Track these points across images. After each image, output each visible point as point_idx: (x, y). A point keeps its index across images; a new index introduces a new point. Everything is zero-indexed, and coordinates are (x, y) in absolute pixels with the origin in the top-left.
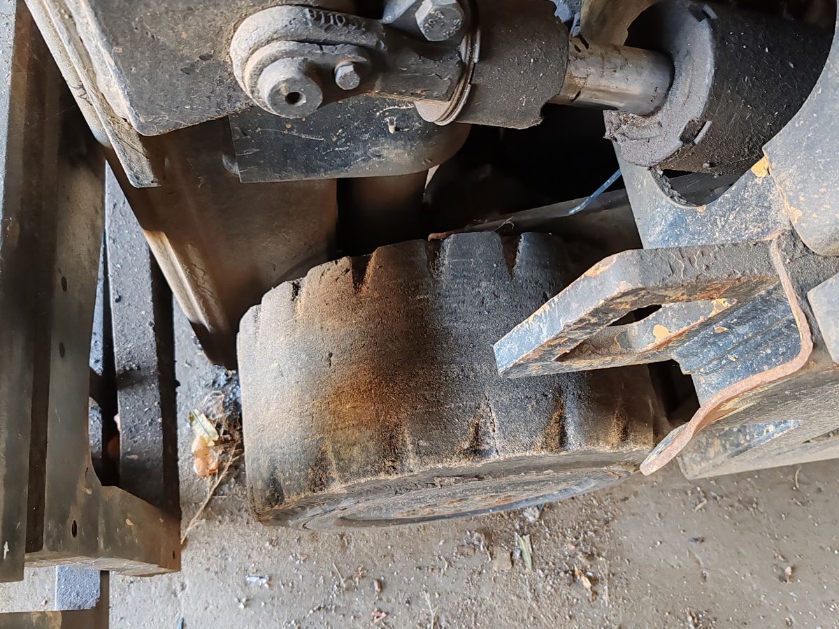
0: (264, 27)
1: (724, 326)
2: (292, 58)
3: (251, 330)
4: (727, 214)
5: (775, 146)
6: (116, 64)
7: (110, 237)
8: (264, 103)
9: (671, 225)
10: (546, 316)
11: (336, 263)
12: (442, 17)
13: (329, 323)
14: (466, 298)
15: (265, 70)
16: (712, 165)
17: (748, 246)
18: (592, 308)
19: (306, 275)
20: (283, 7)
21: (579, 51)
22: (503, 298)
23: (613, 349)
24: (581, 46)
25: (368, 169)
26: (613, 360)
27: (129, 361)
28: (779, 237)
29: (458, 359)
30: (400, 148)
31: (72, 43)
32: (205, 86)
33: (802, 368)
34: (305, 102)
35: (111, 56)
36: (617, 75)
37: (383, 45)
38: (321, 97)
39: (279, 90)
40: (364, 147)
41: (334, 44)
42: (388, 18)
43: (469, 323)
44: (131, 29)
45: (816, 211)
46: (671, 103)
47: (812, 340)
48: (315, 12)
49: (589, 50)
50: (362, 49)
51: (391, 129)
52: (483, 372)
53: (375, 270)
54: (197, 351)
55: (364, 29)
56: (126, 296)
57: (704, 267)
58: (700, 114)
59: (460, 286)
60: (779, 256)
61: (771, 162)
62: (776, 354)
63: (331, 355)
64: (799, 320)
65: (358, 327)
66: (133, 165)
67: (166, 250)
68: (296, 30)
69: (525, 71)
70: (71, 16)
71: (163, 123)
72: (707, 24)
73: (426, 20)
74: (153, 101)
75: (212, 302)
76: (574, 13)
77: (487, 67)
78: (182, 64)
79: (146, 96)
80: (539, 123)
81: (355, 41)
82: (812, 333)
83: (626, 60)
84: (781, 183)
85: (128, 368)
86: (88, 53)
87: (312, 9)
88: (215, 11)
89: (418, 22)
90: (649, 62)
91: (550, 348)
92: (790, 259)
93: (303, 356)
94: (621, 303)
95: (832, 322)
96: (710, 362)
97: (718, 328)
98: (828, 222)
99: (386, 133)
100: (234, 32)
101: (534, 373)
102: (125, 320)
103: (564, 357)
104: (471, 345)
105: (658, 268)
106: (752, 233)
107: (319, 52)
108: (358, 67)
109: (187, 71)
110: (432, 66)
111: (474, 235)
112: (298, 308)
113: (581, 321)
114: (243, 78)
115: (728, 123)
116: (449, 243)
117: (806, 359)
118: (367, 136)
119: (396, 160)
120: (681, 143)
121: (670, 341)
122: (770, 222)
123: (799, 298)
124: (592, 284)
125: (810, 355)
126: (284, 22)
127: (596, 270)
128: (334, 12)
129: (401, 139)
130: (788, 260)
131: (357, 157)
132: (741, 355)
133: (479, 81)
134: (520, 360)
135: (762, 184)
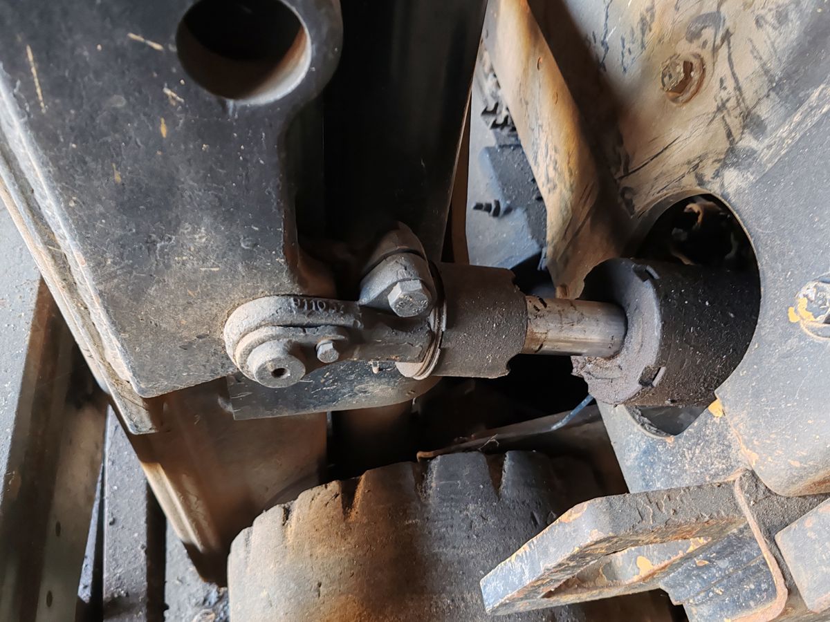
0: (253, 316)
1: (705, 560)
2: (278, 340)
3: (242, 554)
4: (694, 447)
5: (725, 390)
6: (123, 346)
7: (109, 459)
8: (252, 375)
9: (645, 452)
10: (526, 556)
11: (326, 487)
12: (411, 299)
13: (319, 550)
14: (454, 522)
15: (253, 350)
16: (673, 401)
17: (712, 488)
18: (568, 555)
19: (297, 498)
20: (271, 297)
21: (539, 310)
22: (492, 520)
23: (599, 582)
24: (540, 306)
25: (354, 402)
26: (600, 593)
27: (117, 588)
28: (741, 478)
29: (448, 588)
30: (384, 384)
31: (85, 327)
32: (201, 358)
33: (781, 615)
34: (289, 375)
35: (119, 341)
36: (575, 327)
37: (359, 324)
38: (304, 370)
39: (266, 367)
40: (351, 385)
41: (316, 326)
42: (364, 300)
43: (458, 548)
44: (137, 320)
45: (771, 455)
46: (627, 348)
47: (786, 585)
48: (299, 301)
49: (548, 309)
50: (341, 329)
51: (375, 370)
52: (474, 601)
53: (364, 495)
54: (189, 566)
55: (342, 312)
56: (121, 518)
57: (672, 512)
58: (654, 362)
59: (448, 509)
60: (743, 498)
61: (724, 405)
62: (760, 590)
63: (320, 585)
64: (771, 563)
65: (347, 555)
66: (133, 416)
67: (161, 479)
68: (282, 317)
69: (489, 335)
70: (86, 308)
71: (163, 386)
72: (651, 285)
73: (396, 303)
74: (153, 371)
75: (204, 524)
76: (541, 247)
77: (454, 334)
78: (180, 342)
79: (147, 368)
80: (507, 374)
81: (334, 323)
82: (785, 579)
83: (582, 314)
84: (736, 426)
85: (116, 596)
86: (99, 333)
87: (296, 297)
88: (211, 303)
89: (390, 304)
90: (603, 315)
91: (534, 588)
92: (754, 501)
93: (292, 585)
94: (597, 549)
95: (801, 568)
96: (698, 594)
97: (700, 561)
98: (783, 467)
99: (371, 374)
100: (228, 317)
101: (522, 609)
102: (117, 544)
103: (549, 595)
104: (461, 572)
105: (627, 515)
106: (718, 468)
107: (302, 334)
108: (337, 345)
109: (185, 348)
110: (403, 337)
111: (459, 456)
112: (289, 533)
113: (560, 565)
114: (234, 356)
115: (681, 367)
116: (435, 465)
117: (783, 606)
118: (353, 376)
119: (381, 394)
120: (640, 387)
121: (654, 573)
122: (732, 460)
123: (768, 541)
124: (567, 530)
125: (787, 602)
126: (272, 311)
127: (570, 516)
128: (316, 299)
129: (385, 377)
130: (752, 503)
131: (345, 394)
132: (727, 589)
133: (446, 345)
134: (505, 600)
135: (720, 424)
